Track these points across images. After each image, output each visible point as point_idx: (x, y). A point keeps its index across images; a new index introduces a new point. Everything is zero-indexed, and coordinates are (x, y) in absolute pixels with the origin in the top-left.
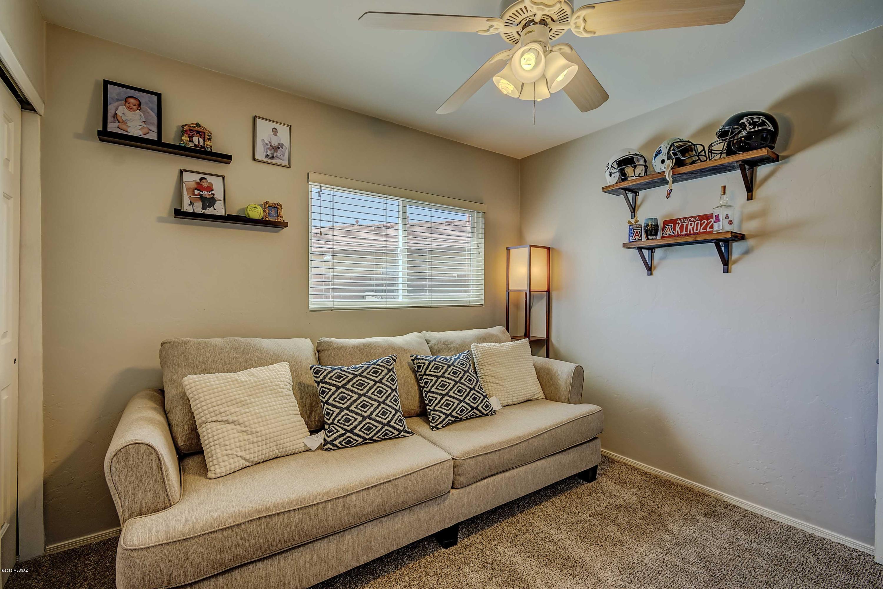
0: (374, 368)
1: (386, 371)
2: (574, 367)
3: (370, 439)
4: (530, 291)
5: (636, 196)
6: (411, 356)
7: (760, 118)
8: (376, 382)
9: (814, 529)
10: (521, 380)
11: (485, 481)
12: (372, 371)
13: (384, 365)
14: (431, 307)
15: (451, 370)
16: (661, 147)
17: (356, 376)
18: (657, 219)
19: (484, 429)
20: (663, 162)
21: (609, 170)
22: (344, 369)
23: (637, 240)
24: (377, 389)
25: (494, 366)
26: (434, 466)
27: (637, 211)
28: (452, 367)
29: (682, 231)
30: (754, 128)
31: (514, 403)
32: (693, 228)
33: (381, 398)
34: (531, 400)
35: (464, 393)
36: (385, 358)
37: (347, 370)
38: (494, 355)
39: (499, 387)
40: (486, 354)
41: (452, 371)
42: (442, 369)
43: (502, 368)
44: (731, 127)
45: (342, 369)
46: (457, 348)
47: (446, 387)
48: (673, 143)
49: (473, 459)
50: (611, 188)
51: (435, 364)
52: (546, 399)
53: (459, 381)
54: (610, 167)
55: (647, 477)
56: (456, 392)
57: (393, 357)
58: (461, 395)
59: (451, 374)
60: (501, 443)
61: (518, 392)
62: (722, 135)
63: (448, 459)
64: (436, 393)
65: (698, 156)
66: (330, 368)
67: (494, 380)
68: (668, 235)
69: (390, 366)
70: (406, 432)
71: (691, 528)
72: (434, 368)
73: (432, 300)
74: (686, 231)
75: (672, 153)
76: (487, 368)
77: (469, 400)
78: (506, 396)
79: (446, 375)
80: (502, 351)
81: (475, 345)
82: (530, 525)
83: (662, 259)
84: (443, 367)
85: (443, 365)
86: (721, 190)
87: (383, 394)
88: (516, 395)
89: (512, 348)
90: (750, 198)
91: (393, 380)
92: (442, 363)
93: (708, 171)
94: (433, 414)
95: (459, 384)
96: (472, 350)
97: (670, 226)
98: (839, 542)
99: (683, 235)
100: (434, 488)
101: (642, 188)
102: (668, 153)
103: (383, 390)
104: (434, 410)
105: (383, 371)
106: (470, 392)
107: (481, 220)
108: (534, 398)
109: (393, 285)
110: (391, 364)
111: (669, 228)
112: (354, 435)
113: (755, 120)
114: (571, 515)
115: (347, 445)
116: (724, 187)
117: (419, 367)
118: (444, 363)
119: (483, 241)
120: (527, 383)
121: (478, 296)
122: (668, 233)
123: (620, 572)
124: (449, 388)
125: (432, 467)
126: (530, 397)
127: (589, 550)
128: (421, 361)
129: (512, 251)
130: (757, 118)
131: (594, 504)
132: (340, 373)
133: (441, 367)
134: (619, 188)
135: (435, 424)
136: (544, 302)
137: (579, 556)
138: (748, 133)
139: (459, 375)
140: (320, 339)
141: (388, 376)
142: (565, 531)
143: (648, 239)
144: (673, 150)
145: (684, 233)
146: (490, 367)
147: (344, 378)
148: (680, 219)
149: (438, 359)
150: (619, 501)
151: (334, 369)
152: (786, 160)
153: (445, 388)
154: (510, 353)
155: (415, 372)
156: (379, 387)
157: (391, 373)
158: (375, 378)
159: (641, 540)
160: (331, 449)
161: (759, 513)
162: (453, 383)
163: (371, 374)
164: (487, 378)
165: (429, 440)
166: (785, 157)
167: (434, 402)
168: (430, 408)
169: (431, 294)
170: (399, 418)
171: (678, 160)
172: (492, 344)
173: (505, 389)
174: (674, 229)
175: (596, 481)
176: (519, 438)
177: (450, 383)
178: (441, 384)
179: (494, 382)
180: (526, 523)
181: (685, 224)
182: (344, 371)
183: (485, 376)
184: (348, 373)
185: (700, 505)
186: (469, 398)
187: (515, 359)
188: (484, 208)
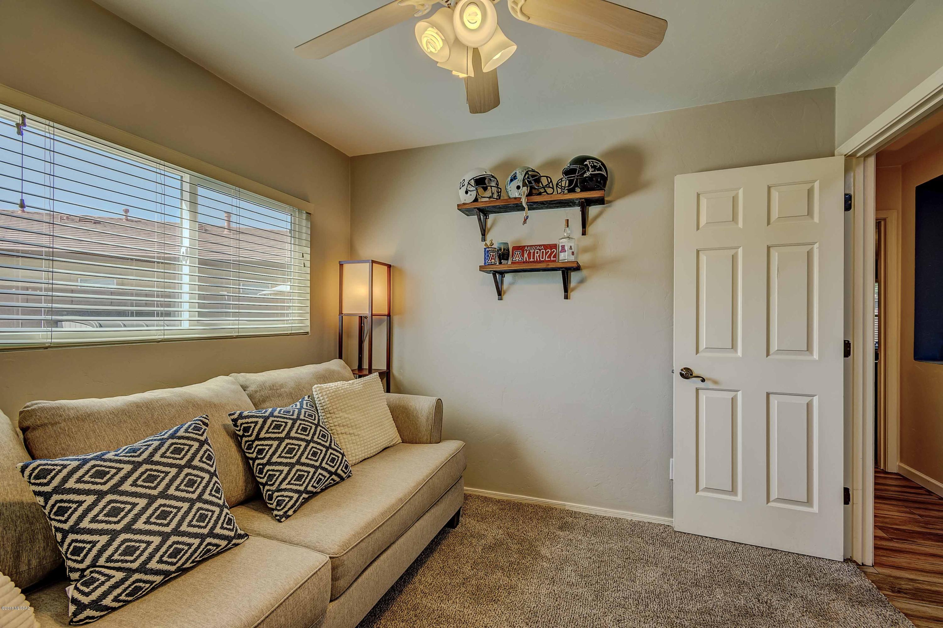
0: (172, 444)
1: (196, 445)
2: (434, 401)
3: (178, 569)
4: (372, 315)
5: (486, 218)
6: (230, 415)
7: (598, 163)
8: (181, 468)
9: (632, 515)
10: (378, 425)
11: (367, 572)
12: (170, 451)
13: (191, 435)
14: (237, 337)
15: (299, 427)
16: (516, 173)
17: (140, 464)
18: (507, 243)
19: (354, 500)
20: (518, 187)
21: (465, 187)
22: (110, 456)
23: (493, 263)
24: (184, 479)
25: (345, 411)
26: (309, 581)
27: (487, 234)
28: (299, 422)
29: (529, 258)
30: (594, 171)
31: (371, 455)
32: (539, 256)
33: (193, 492)
34: (388, 447)
35: (320, 455)
36: (189, 423)
37: (116, 458)
38: (344, 398)
39: (353, 438)
40: (334, 397)
41: (301, 428)
42: (285, 427)
43: (355, 413)
44: (578, 166)
45: (106, 457)
46: (291, 393)
47: (295, 451)
48: (528, 171)
49: (355, 549)
50: (467, 207)
51: (273, 421)
52: (403, 442)
53: (312, 440)
54: (466, 183)
55: (502, 505)
56: (309, 457)
57: (204, 420)
58: (316, 459)
59: (299, 431)
60: (383, 514)
61: (376, 440)
62: (567, 172)
63: (325, 562)
64: (280, 464)
65: (544, 188)
66: (76, 460)
67: (347, 430)
68: (517, 261)
69: (202, 435)
70: (240, 537)
71: (558, 547)
72: (272, 427)
73: (240, 327)
74: (534, 258)
75: (527, 180)
76: (337, 416)
77: (326, 463)
78: (363, 448)
79: (293, 434)
80: (354, 392)
81: (318, 387)
82: (415, 608)
83: (511, 284)
84: (286, 423)
85: (285, 420)
86: (564, 223)
87: (196, 485)
88: (374, 444)
89: (364, 386)
90: (584, 233)
91: (210, 458)
92: (284, 418)
93: (555, 204)
94: (277, 497)
95: (312, 444)
96: (315, 393)
97: (519, 253)
98: (649, 521)
99: (531, 262)
100: (309, 615)
101: (494, 212)
102: (524, 180)
103: (195, 479)
104: (278, 490)
105: (191, 446)
106: (326, 451)
107: (304, 223)
108: (392, 444)
109: (169, 305)
110: (203, 433)
111: (518, 254)
112: (146, 574)
113: (595, 164)
114: (453, 575)
115: (130, 599)
116: (568, 220)
117: (246, 430)
118: (286, 418)
119: (308, 250)
120: (384, 428)
121: (301, 321)
122: (517, 258)
123: (528, 625)
124: (299, 453)
125: (307, 583)
126: (388, 443)
127: (489, 612)
128: (250, 420)
129: (346, 267)
130: (596, 162)
131: (470, 552)
132: (101, 466)
133: (284, 424)
134: (475, 208)
135: (284, 510)
136: (384, 328)
137: (483, 624)
138: (591, 174)
139: (310, 431)
140: (28, 404)
141: (201, 452)
142: (456, 598)
143: (500, 263)
144: (528, 178)
145: (532, 260)
146: (341, 414)
147: (111, 473)
148: (528, 246)
149: (276, 413)
150: (490, 540)
151: (85, 462)
152: (610, 204)
153: (294, 453)
154: (363, 392)
155: (237, 439)
156: (187, 475)
157: (206, 447)
158: (178, 462)
159: (528, 578)
160: (93, 618)
161: (593, 513)
162: (303, 444)
163: (171, 455)
164: (338, 429)
165: (277, 539)
166: (610, 202)
167: (277, 478)
168: (271, 488)
169: (238, 319)
170: (227, 518)
171: (532, 188)
172: (339, 384)
173: (361, 439)
174: (523, 255)
175: (460, 524)
176: (401, 500)
177: (301, 445)
178: (287, 448)
179: (348, 433)
180: (410, 607)
181: (532, 251)
182: (111, 460)
183: (335, 426)
184: (120, 462)
185: (553, 521)
186: (327, 461)
187: (369, 400)
188: (311, 207)
